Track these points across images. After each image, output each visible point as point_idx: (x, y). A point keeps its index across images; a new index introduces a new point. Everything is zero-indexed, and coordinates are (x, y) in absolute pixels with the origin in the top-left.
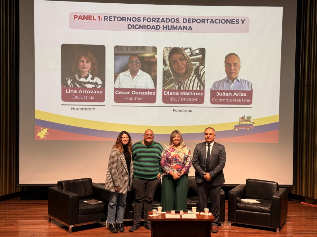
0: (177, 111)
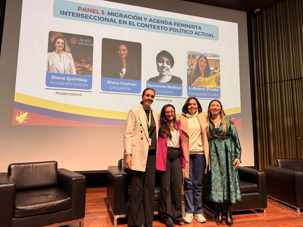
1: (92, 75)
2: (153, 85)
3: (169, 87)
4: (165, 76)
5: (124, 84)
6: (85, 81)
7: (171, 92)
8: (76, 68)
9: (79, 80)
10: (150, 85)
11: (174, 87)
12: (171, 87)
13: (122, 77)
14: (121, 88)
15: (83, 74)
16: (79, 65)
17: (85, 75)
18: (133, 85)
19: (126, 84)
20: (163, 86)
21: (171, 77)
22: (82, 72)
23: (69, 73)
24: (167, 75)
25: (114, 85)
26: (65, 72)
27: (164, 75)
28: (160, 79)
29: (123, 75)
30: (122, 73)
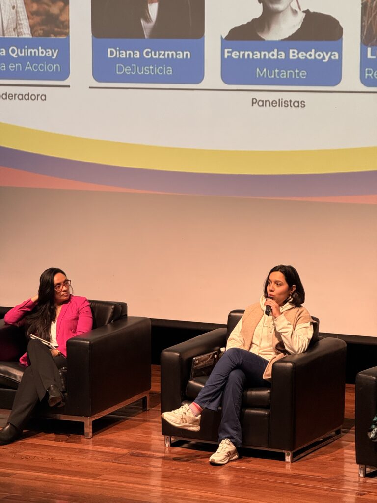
0: (264, 103)
1: (67, 34)
2: (242, 53)
3: (294, 54)
4: (281, 14)
5: (155, 55)
6: (53, 55)
7: (303, 74)
8: (29, 18)
9: (37, 54)
10: (231, 52)
11: (312, 55)
12: (302, 55)
13: (146, 33)
14: (147, 70)
15: (46, 34)
16: (35, 7)
17: (53, 37)
18: (181, 55)
19: (159, 54)
20: (274, 55)
21: (301, 16)
22: (43, 30)
23: (14, 35)
24: (289, 12)
25: (128, 61)
26: (6, 32)
27: (278, 12)
28: (266, 29)
29: (151, 24)
30: (148, 19)
